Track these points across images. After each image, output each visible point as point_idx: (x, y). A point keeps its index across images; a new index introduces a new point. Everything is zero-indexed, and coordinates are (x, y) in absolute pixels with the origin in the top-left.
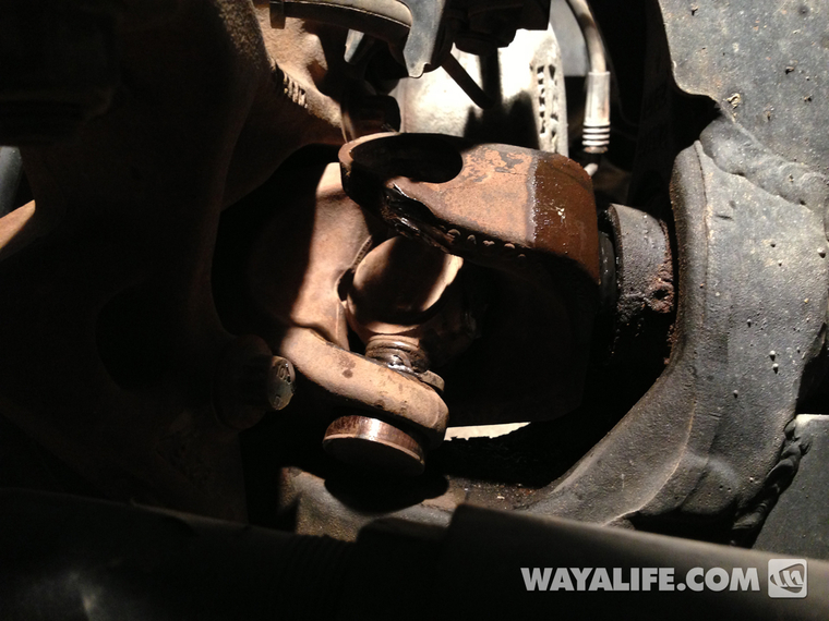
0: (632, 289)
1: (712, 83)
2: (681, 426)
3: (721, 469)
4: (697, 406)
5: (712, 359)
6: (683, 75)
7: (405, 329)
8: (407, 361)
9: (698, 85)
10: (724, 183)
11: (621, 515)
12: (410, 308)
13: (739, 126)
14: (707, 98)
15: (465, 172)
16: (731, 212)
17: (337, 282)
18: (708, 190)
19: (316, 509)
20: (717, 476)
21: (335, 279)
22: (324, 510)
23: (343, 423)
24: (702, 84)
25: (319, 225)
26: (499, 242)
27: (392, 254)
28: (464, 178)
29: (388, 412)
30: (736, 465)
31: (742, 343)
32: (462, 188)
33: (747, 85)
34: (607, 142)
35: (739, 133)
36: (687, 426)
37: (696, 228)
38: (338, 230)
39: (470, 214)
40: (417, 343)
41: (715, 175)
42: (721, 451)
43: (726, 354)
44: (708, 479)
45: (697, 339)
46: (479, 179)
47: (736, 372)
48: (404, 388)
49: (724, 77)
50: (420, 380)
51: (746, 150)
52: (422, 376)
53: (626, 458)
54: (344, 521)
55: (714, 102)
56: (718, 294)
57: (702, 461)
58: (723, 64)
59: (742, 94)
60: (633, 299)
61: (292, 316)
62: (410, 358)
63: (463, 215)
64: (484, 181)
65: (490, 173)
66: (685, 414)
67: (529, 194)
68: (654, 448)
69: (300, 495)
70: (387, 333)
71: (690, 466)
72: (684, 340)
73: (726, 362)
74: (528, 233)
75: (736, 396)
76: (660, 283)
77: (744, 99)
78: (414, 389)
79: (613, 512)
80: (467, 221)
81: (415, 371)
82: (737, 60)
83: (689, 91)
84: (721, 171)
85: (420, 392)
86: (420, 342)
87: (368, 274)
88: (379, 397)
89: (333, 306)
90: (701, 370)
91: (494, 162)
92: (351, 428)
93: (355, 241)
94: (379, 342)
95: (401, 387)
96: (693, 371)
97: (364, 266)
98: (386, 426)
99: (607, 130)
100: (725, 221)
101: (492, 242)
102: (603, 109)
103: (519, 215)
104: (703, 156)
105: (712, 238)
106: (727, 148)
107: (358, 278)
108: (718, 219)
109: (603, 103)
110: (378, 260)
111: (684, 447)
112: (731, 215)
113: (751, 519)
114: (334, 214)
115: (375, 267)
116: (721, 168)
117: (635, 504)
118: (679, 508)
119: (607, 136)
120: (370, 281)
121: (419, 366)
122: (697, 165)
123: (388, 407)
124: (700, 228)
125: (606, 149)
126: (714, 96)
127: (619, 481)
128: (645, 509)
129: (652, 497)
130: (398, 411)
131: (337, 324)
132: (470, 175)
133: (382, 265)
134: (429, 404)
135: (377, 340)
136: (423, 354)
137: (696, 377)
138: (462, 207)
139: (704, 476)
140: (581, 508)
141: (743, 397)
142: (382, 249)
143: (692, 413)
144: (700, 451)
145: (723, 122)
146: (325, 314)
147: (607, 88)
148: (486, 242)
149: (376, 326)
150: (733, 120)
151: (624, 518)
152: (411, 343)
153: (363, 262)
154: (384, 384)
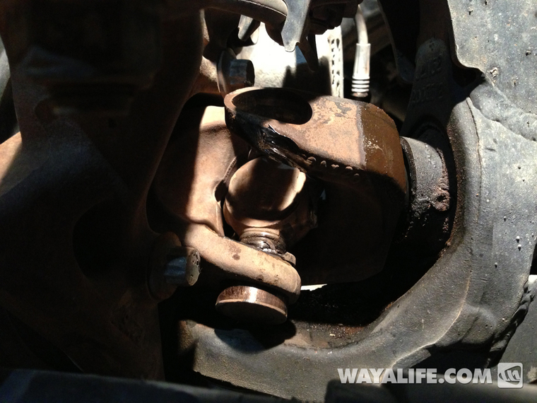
0: (422, 195)
1: (481, 60)
2: (462, 287)
3: (486, 314)
4: (473, 274)
5: (483, 243)
6: (463, 55)
7: (270, 224)
8: (272, 246)
9: (472, 61)
10: (488, 126)
11: (422, 347)
12: (270, 208)
13: (497, 89)
14: (477, 70)
15: (315, 116)
16: (495, 147)
17: (214, 190)
18: (479, 131)
19: (210, 350)
20: (484, 319)
21: (213, 188)
22: (215, 350)
23: (233, 292)
24: (474, 60)
25: (200, 150)
26: (342, 165)
27: (255, 170)
28: (316, 121)
29: (266, 283)
30: (495, 311)
31: (501, 232)
32: (316, 128)
33: (502, 62)
34: (367, 90)
35: (496, 93)
36: (466, 286)
37: (473, 157)
38: (214, 153)
39: (322, 146)
40: (278, 233)
41: (483, 122)
42: (486, 302)
43: (491, 239)
44: (479, 321)
45: (474, 230)
46: (326, 122)
47: (496, 251)
48: (276, 266)
49: (488, 56)
50: (283, 259)
51: (501, 105)
52: (284, 256)
53: (425, 309)
54: (231, 358)
55: (482, 73)
56: (488, 201)
57: (476, 310)
58: (488, 48)
59: (499, 68)
60: (423, 202)
61: (187, 214)
62: (274, 243)
63: (319, 147)
64: (329, 122)
65: (333, 118)
66: (464, 279)
67: (360, 133)
68: (443, 303)
69: (197, 341)
70: (257, 227)
71: (468, 313)
72: (463, 230)
73: (491, 244)
74: (361, 159)
75: (496, 266)
76: (440, 191)
77: (500, 72)
78: (282, 266)
79: (416, 345)
80: (321, 151)
81: (278, 253)
82: (496, 45)
83: (466, 65)
84: (486, 119)
85: (285, 268)
86: (280, 232)
87: (238, 184)
88: (259, 273)
89: (214, 206)
90: (475, 250)
91: (333, 109)
92: (240, 295)
93: (226, 161)
94: (251, 233)
95: (273, 266)
96: (470, 251)
97: (236, 179)
98: (264, 293)
99: (368, 82)
100: (491, 152)
101: (337, 166)
102: (366, 68)
103: (355, 147)
104: (473, 108)
105: (484, 164)
106: (488, 104)
107: (232, 187)
108: (487, 151)
109: (366, 65)
110: (245, 175)
111: (463, 301)
112: (495, 148)
113: (501, 345)
114: (212, 142)
115: (243, 180)
116: (486, 116)
117: (431, 339)
118: (460, 341)
119: (368, 86)
120: (241, 190)
121: (280, 249)
122: (469, 114)
123: (266, 280)
124: (475, 157)
125: (367, 94)
126: (481, 69)
127: (421, 324)
128: (439, 342)
129: (443, 335)
130: (273, 282)
131: (217, 219)
132: (319, 119)
133: (247, 179)
134: (292, 276)
135: (250, 232)
136: (282, 241)
137: (472, 255)
138: (317, 142)
139: (477, 319)
140: (395, 343)
141: (500, 267)
142: (246, 167)
143: (469, 279)
144: (474, 303)
145: (486, 86)
146: (210, 213)
147: (368, 54)
148: (333, 165)
149: (248, 222)
150: (493, 85)
151: (424, 349)
152: (275, 233)
153: (235, 176)
154: (262, 264)
